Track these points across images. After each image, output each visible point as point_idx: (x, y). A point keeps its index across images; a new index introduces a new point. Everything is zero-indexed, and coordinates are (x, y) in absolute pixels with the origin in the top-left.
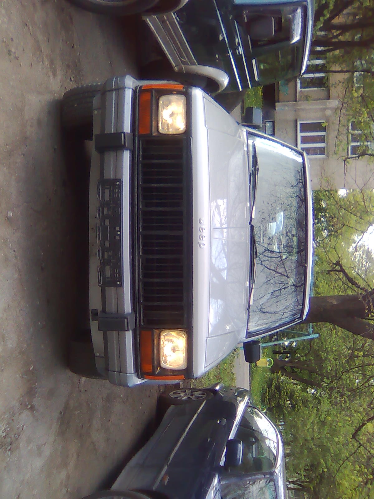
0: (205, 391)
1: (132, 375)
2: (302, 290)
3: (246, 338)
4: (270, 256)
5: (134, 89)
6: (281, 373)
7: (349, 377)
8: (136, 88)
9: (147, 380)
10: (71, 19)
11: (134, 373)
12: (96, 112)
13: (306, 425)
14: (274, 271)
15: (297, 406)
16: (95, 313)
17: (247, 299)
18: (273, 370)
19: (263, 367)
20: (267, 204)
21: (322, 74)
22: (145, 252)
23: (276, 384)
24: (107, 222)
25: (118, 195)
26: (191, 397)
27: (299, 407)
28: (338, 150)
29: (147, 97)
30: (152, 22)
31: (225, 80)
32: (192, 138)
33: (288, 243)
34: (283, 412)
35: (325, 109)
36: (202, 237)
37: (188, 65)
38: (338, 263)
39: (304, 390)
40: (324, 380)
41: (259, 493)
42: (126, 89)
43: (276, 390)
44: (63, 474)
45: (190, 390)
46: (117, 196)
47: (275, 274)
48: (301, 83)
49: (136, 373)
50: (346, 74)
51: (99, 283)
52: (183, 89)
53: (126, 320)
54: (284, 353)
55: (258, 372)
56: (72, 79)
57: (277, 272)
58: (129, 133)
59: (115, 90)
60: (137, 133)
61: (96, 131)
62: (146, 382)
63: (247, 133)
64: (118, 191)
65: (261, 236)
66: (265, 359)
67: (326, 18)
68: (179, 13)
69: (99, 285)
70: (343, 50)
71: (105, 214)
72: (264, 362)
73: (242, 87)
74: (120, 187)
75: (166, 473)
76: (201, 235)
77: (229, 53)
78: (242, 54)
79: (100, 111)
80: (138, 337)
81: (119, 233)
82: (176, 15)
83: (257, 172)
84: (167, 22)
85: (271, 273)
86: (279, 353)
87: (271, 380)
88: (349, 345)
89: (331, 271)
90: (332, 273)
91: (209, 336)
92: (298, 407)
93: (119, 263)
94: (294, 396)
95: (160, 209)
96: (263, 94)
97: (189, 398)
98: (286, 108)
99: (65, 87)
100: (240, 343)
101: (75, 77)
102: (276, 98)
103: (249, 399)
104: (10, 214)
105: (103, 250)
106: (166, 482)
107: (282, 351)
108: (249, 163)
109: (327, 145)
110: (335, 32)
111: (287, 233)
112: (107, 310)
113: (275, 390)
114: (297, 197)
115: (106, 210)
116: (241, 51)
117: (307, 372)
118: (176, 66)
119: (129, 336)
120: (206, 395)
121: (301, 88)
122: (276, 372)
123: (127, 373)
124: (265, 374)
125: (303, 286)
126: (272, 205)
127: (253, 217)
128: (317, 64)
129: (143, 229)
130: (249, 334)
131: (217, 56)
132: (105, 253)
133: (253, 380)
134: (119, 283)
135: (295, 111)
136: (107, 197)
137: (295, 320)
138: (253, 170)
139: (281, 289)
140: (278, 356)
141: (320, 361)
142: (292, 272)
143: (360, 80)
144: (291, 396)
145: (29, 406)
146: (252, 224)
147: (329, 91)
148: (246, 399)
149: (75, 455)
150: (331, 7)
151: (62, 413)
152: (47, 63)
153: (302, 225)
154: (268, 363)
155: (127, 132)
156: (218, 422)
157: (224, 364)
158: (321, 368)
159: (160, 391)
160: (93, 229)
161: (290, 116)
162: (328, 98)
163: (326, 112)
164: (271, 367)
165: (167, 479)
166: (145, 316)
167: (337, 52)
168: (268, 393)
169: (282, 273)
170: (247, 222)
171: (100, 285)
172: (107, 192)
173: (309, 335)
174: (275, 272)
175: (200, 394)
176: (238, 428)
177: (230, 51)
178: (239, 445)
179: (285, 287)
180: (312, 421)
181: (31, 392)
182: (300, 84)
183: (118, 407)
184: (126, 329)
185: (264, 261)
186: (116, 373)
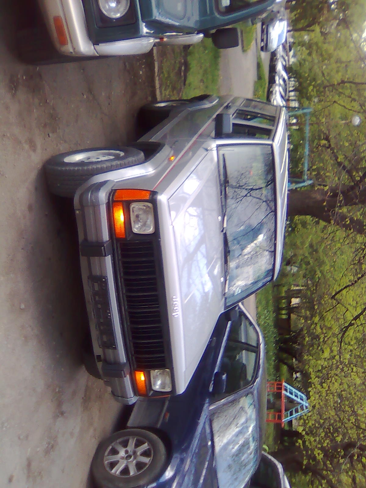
1: (131, 399)
5: (107, 201)
22: (131, 322)
24: (99, 306)
42: (101, 205)
46: (104, 289)
49: (135, 396)
51: (99, 346)
52: (149, 197)
53: (123, 372)
59: (91, 206)
60: (114, 237)
64: (105, 285)
71: (96, 300)
81: (109, 314)
105: (99, 324)
106: (167, 419)
115: (97, 298)
123: (128, 399)
129: (128, 307)
130: (227, 307)
132: (101, 326)
134: (114, 346)
136: (96, 289)
155: (106, 240)
165: (168, 416)
172: (96, 285)
178: (223, 376)
186: (120, 398)
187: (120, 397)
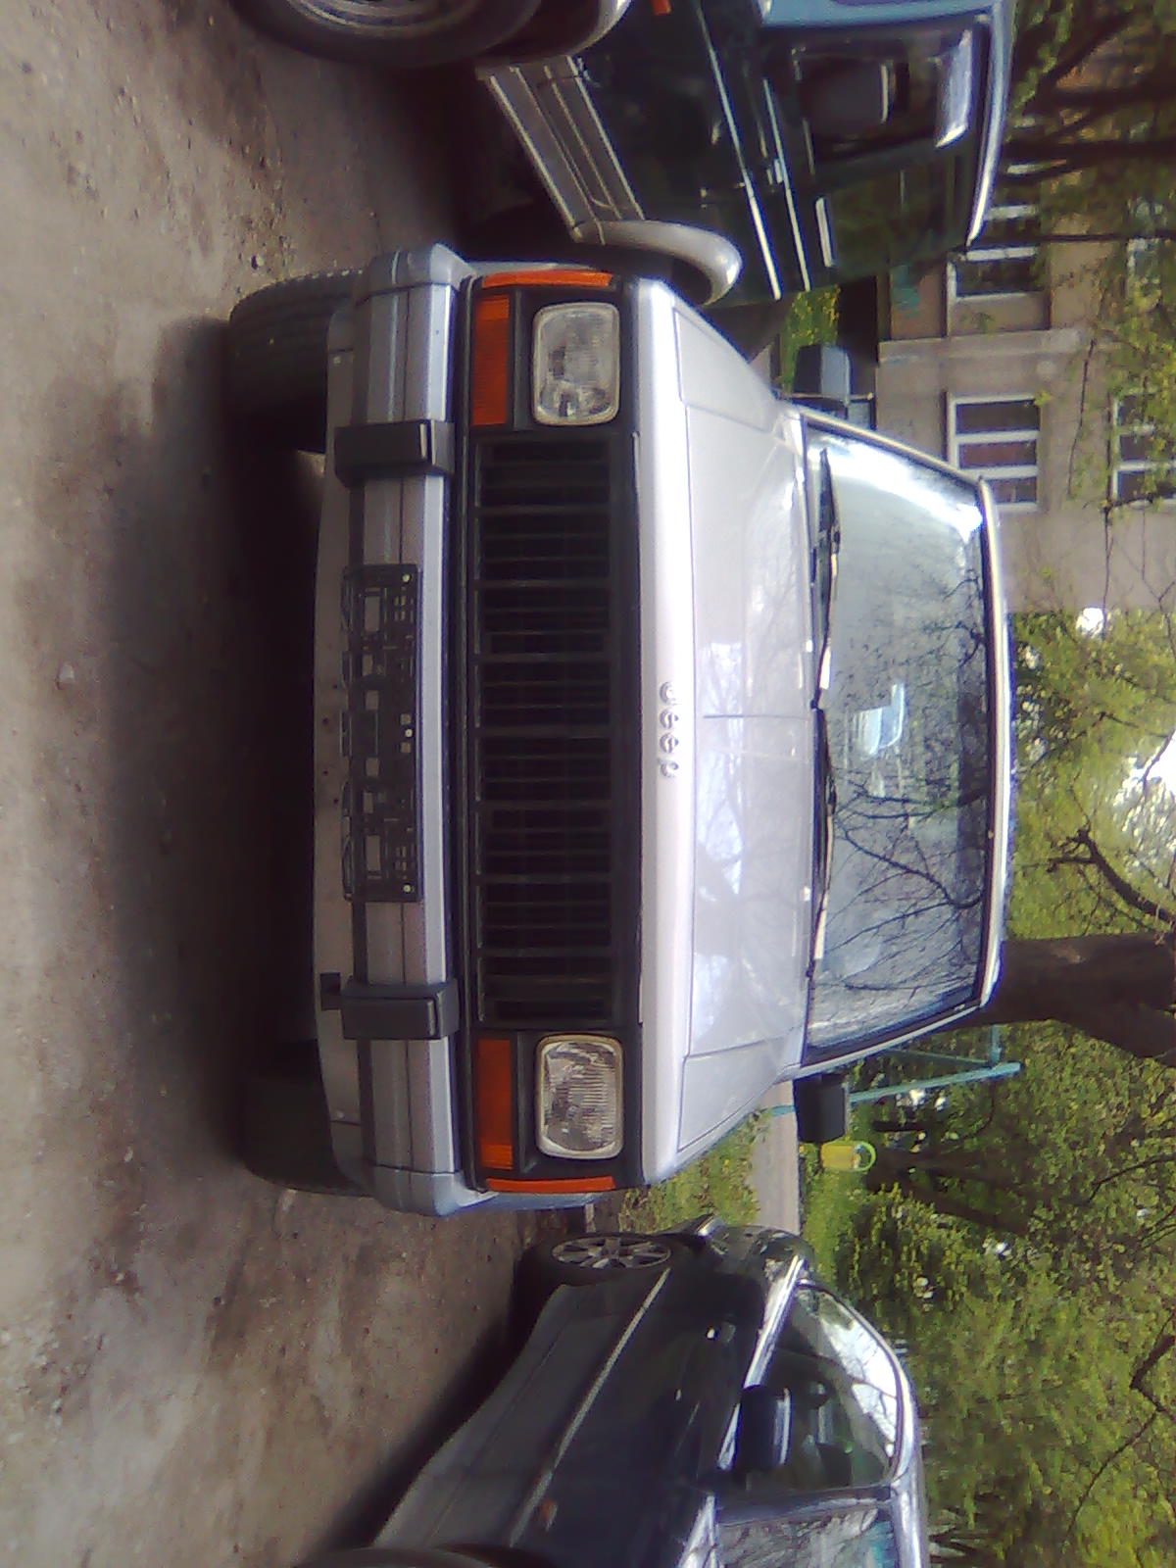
0: (666, 1240)
1: (448, 1178)
2: (978, 918)
3: (802, 1067)
4: (870, 813)
5: (457, 286)
6: (900, 1191)
7: (1117, 1201)
8: (464, 283)
9: (496, 1194)
10: (258, 79)
11: (456, 1171)
12: (337, 360)
13: (981, 1353)
14: (883, 859)
15: (950, 1293)
16: (332, 982)
17: (805, 943)
18: (873, 1181)
19: (841, 1172)
20: (865, 649)
21: (1027, 249)
22: (490, 793)
23: (884, 1223)
24: (372, 700)
25: (408, 616)
26: (622, 1259)
27: (957, 1297)
28: (1079, 486)
29: (497, 310)
30: (504, 87)
31: (728, 266)
32: (639, 435)
33: (932, 771)
34: (907, 1311)
35: (1033, 361)
36: (670, 742)
37: (617, 220)
38: (1083, 837)
39: (974, 1243)
40: (1036, 1212)
41: (841, 1557)
42: (434, 288)
43: (884, 1243)
44: (224, 1496)
45: (619, 1239)
46: (403, 617)
47: (887, 869)
48: (959, 279)
49: (462, 1172)
50: (1106, 244)
51: (347, 889)
52: (610, 284)
53: (430, 1004)
54: (908, 1127)
55: (825, 1187)
56: (260, 261)
57: (895, 865)
58: (441, 422)
59: (398, 290)
60: (466, 422)
61: (338, 416)
62: (492, 1201)
63: (802, 426)
64: (408, 601)
65: (842, 749)
66: (850, 1147)
67: (1046, 70)
68: (590, 58)
69: (345, 897)
70: (1093, 173)
71: (365, 674)
72: (845, 1155)
73: (781, 288)
74: (414, 590)
75: (552, 1494)
76: (666, 736)
77: (743, 181)
78: (783, 183)
79: (351, 358)
80: (468, 1056)
81: (409, 733)
82: (581, 65)
83: (834, 545)
84: (554, 86)
85: (874, 866)
86: (892, 1126)
87: (868, 1213)
88: (1114, 1100)
89: (1062, 861)
90: (1064, 867)
91: (692, 1053)
92: (953, 1296)
93: (410, 827)
94: (940, 1261)
95: (541, 657)
96: (838, 315)
97: (615, 1263)
98: (914, 358)
99: (239, 289)
100: (783, 1080)
101: (268, 256)
102: (881, 325)
103: (805, 1266)
104: (69, 674)
105: (358, 785)
106: (550, 1522)
107: (903, 1121)
108: (811, 515)
109: (1043, 470)
110: (1070, 117)
111: (926, 740)
112: (373, 973)
113: (880, 1245)
114: (957, 627)
115: (368, 662)
116: (781, 172)
117: (980, 1186)
118: (576, 225)
119: (439, 1054)
120: (669, 1252)
121: (960, 293)
122: (883, 1186)
123: (433, 1173)
124: (848, 1193)
125: (981, 903)
126: (880, 652)
127: (825, 684)
128: (1009, 220)
129: (484, 723)
130: (812, 1052)
131: (704, 193)
132: (365, 794)
133: (809, 1213)
134: (407, 888)
135: (941, 366)
136: (372, 622)
137: (956, 1009)
138: (821, 541)
139: (904, 916)
140: (888, 1139)
141: (1026, 1150)
142: (942, 863)
143: (1149, 261)
144: (931, 1264)
145: (120, 1277)
146: (821, 705)
147: (1047, 305)
148: (796, 1265)
149: (261, 1435)
150: (1062, 35)
151: (223, 1303)
152: (183, 211)
153: (977, 715)
154: (858, 1159)
155: (437, 418)
156: (711, 1334)
157: (722, 1158)
158: (1028, 1174)
159: (522, 1241)
160: (325, 721)
161: (925, 384)
162: (1046, 324)
163: (1038, 369)
164: (870, 1170)
165: (552, 1513)
166: (490, 991)
167: (1074, 178)
168: (859, 1254)
169: (910, 866)
170: (805, 699)
171: (349, 895)
172: (372, 605)
173: (989, 1066)
174: (886, 864)
175: (650, 1251)
176: (774, 1353)
177: (749, 175)
178: (780, 1404)
179: (917, 907)
180: (999, 1342)
181: (125, 1234)
182: (957, 280)
183: (393, 1288)
184: (432, 1032)
185: (854, 829)
186: (397, 1171)
187: (397, 1168)
